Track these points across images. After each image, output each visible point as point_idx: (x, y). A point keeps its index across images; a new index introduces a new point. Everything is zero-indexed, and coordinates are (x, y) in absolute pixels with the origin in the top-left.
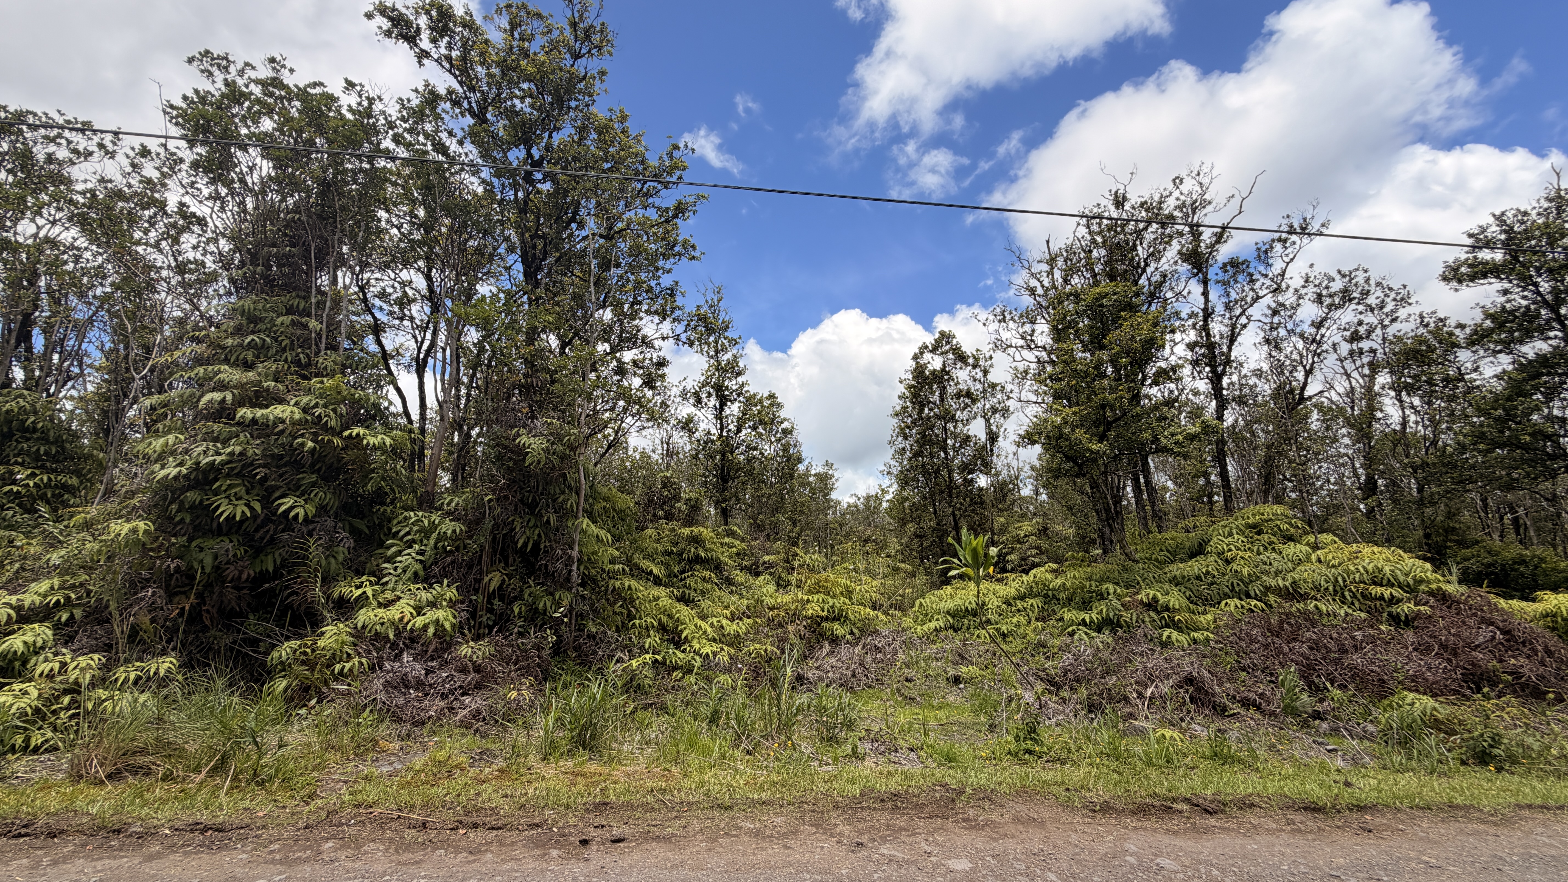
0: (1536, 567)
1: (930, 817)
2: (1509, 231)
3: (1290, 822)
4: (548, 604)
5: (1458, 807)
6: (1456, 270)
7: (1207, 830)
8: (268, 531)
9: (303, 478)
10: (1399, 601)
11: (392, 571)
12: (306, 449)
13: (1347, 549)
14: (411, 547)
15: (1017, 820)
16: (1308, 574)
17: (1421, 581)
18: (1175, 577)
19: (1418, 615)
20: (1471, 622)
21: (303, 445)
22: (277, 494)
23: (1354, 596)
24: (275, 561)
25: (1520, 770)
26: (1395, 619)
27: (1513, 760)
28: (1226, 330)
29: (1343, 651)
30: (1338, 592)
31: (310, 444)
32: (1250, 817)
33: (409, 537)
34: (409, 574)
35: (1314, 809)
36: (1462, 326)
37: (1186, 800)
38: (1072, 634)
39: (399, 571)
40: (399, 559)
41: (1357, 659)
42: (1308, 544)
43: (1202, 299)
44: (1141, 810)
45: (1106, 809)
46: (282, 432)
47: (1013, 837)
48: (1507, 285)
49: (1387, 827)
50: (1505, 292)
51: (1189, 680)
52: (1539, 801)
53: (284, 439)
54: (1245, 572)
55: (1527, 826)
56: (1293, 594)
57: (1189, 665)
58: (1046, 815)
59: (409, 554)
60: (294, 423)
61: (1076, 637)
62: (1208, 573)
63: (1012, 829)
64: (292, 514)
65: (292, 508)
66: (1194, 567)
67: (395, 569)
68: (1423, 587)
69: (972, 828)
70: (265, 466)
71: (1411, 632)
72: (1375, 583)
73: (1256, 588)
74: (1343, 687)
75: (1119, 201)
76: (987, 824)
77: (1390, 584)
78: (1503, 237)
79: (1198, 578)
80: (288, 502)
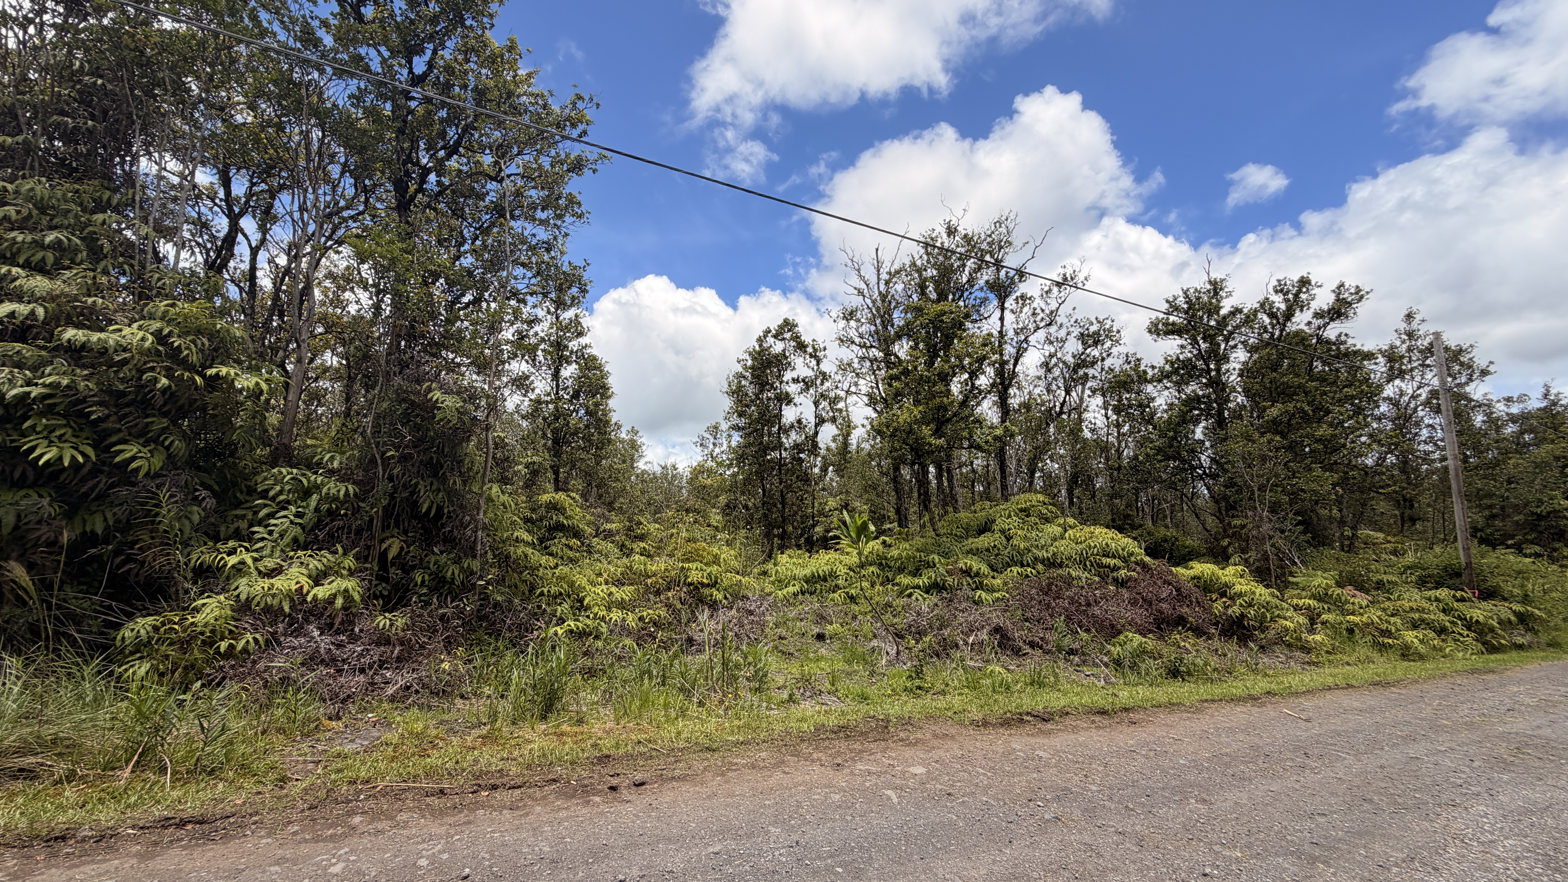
0: (1173, 544)
1: (875, 741)
2: (1189, 302)
3: (1093, 722)
4: (456, 572)
5: (1173, 704)
6: (1156, 325)
7: (1049, 733)
8: (96, 486)
9: (152, 422)
10: (1119, 568)
11: (266, 536)
12: (159, 386)
13: (1087, 529)
14: (287, 509)
15: (935, 736)
16: (1065, 547)
17: (1132, 554)
18: (971, 549)
19: (1130, 578)
20: (1159, 583)
21: (156, 380)
22: (114, 439)
23: (1092, 565)
24: (105, 520)
25: (1193, 679)
26: (1116, 580)
27: (1189, 673)
28: (1013, 351)
29: (1089, 605)
30: (1082, 561)
31: (164, 381)
32: (1068, 721)
33: (282, 498)
34: (287, 539)
35: (1103, 712)
36: (1153, 367)
37: (1028, 714)
38: (910, 595)
39: (276, 535)
40: (273, 521)
41: (1097, 611)
42: (1059, 525)
43: (999, 323)
44: (1006, 723)
45: (985, 724)
46: (125, 362)
47: (939, 748)
48: (1184, 343)
49: (1144, 720)
50: (1182, 347)
51: (997, 630)
52: (1209, 697)
53: (125, 372)
54: (1022, 546)
55: (1210, 711)
56: (1051, 563)
57: (997, 618)
58: (953, 731)
59: (285, 517)
60: (142, 352)
61: (913, 598)
62: (995, 546)
63: (936, 743)
64: (134, 465)
65: (133, 458)
66: (984, 541)
67: (271, 533)
68: (1133, 559)
69: (908, 745)
70: (100, 404)
71: (1124, 591)
72: (1104, 556)
73: (1029, 558)
74: (1088, 631)
75: (951, 231)
76: (918, 741)
77: (1114, 557)
78: (1185, 306)
79: (988, 550)
80: (131, 450)
